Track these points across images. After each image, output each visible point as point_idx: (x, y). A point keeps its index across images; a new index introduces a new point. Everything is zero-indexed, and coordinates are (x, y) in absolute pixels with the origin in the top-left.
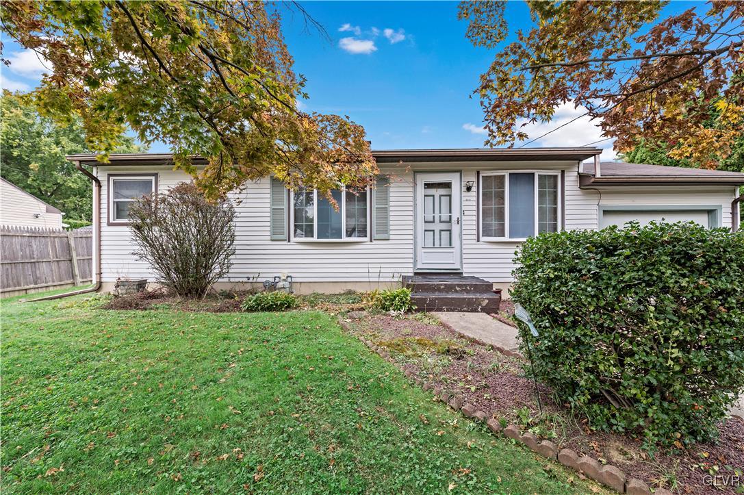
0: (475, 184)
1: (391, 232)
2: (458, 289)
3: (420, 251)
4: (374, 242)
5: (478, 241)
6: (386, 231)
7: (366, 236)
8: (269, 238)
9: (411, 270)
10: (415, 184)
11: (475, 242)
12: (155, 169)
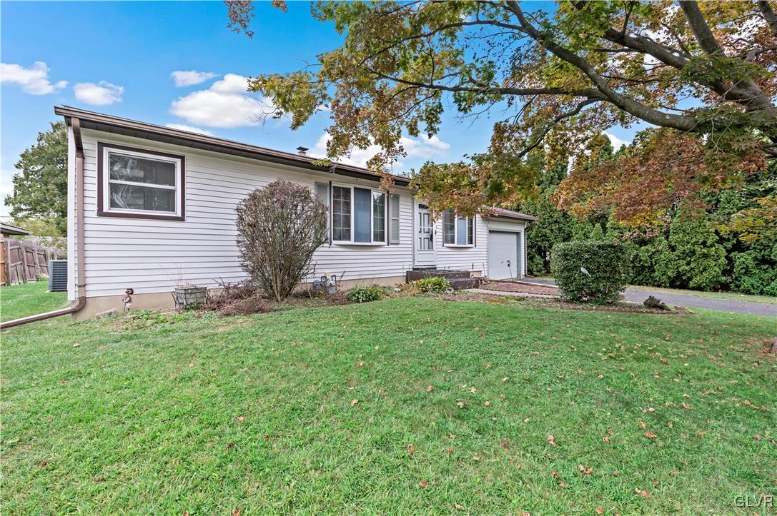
1: (401, 239)
3: (416, 252)
4: (391, 246)
5: (443, 246)
6: (398, 238)
7: (384, 241)
9: (411, 267)
10: (413, 205)
11: (441, 247)
12: (180, 150)
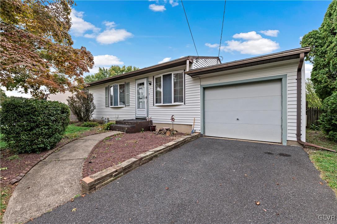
0: (152, 82)
1: (130, 103)
2: (127, 124)
3: (137, 110)
4: (126, 107)
5: (154, 105)
8: (105, 106)
9: (135, 117)
11: (152, 106)
